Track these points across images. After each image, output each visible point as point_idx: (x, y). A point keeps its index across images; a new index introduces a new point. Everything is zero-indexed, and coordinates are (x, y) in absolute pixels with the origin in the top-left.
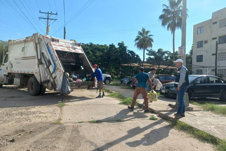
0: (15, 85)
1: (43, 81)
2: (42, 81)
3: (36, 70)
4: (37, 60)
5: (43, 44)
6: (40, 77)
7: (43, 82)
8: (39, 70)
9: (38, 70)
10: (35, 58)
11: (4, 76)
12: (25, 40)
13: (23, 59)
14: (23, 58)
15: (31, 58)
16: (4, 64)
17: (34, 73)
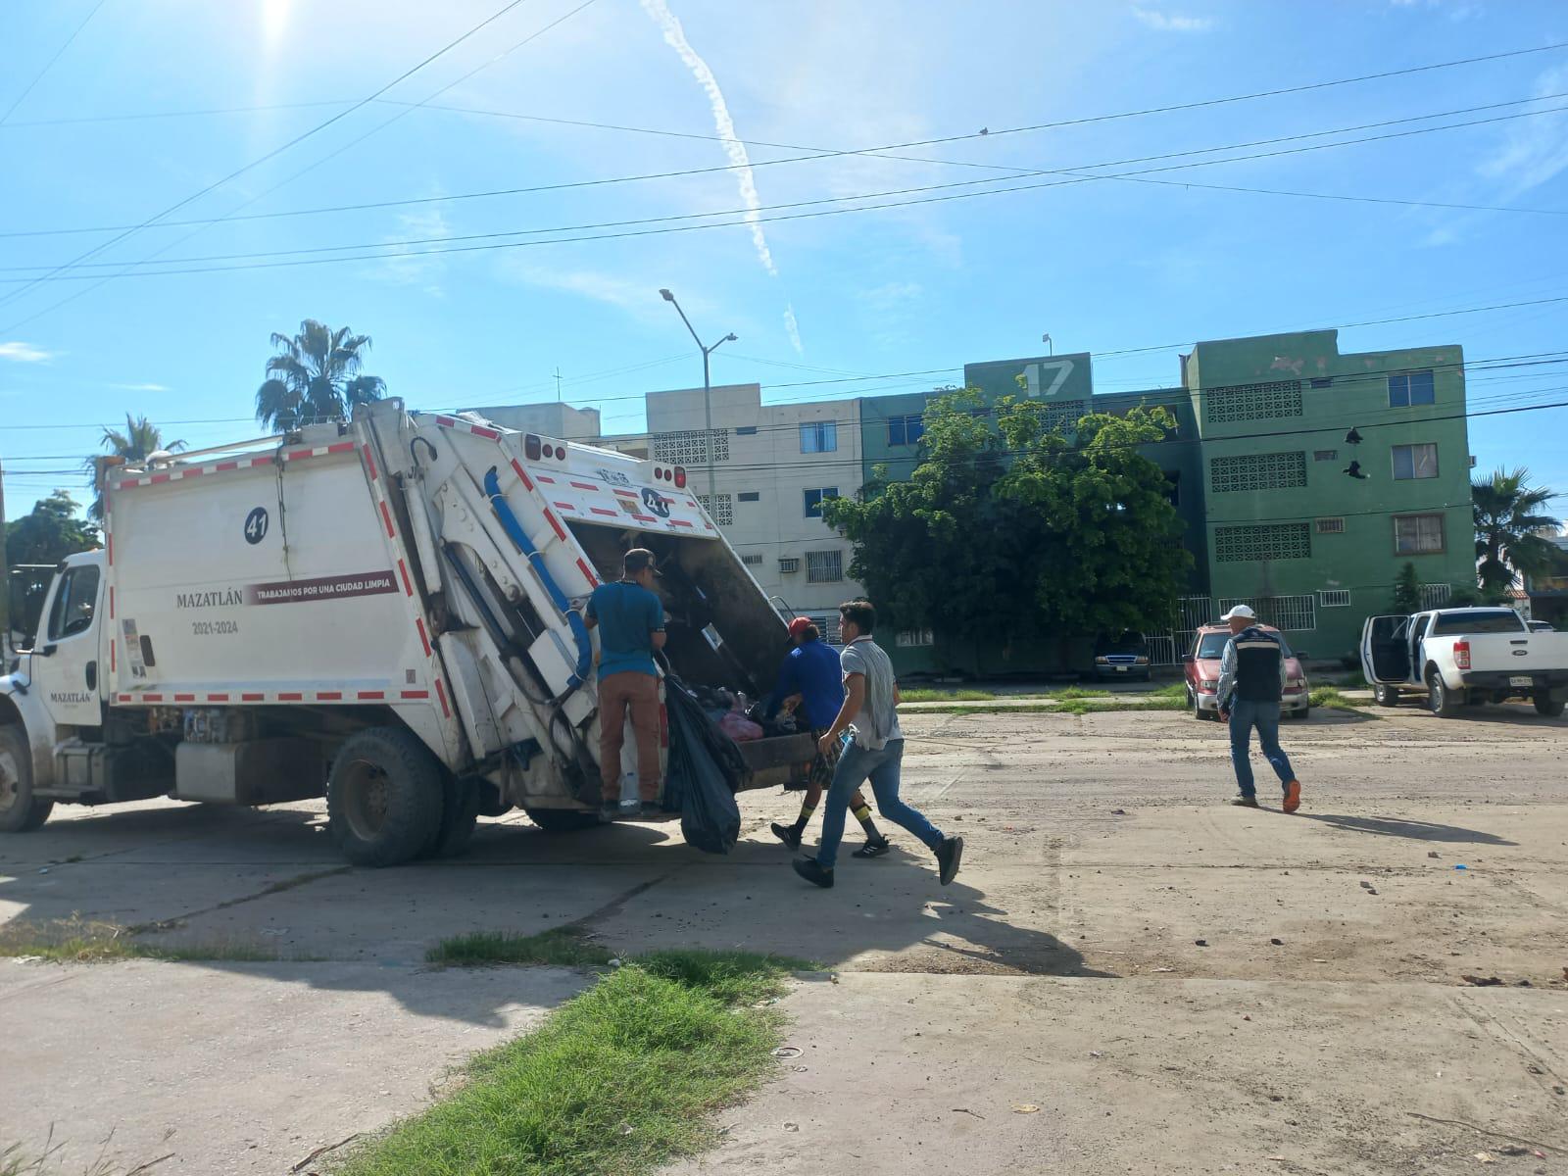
0: (184, 799)
1: (489, 754)
2: (479, 752)
3: (411, 676)
4: (416, 596)
5: (452, 478)
6: (452, 720)
7: (483, 762)
8: (438, 674)
9: (428, 673)
10: (394, 588)
11: (58, 740)
12: (279, 450)
13: (263, 595)
14: (267, 587)
15: (343, 588)
16: (49, 643)
17: (391, 698)
